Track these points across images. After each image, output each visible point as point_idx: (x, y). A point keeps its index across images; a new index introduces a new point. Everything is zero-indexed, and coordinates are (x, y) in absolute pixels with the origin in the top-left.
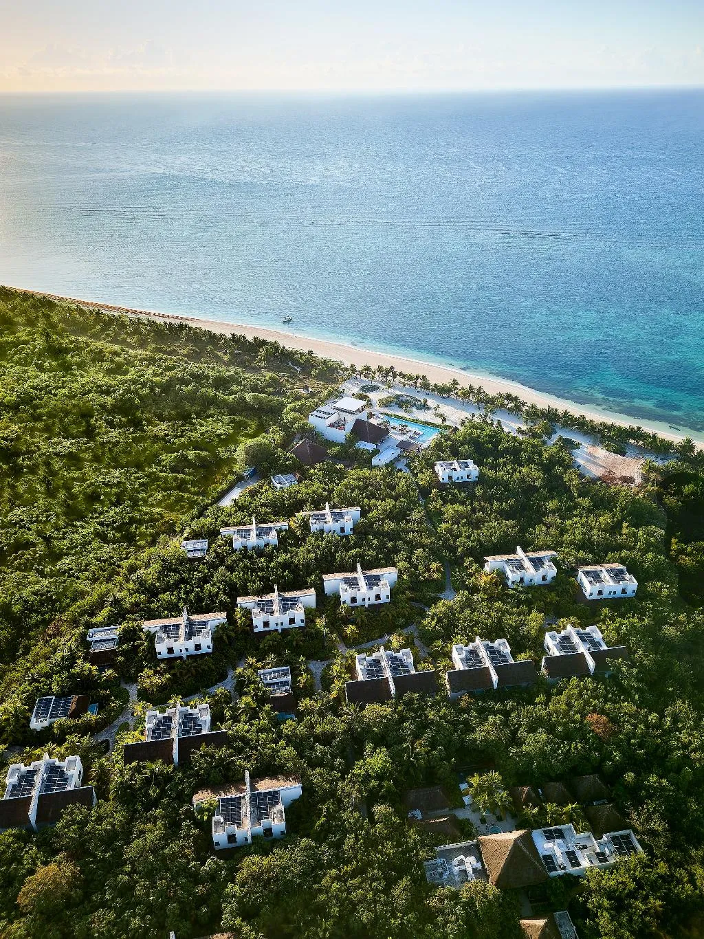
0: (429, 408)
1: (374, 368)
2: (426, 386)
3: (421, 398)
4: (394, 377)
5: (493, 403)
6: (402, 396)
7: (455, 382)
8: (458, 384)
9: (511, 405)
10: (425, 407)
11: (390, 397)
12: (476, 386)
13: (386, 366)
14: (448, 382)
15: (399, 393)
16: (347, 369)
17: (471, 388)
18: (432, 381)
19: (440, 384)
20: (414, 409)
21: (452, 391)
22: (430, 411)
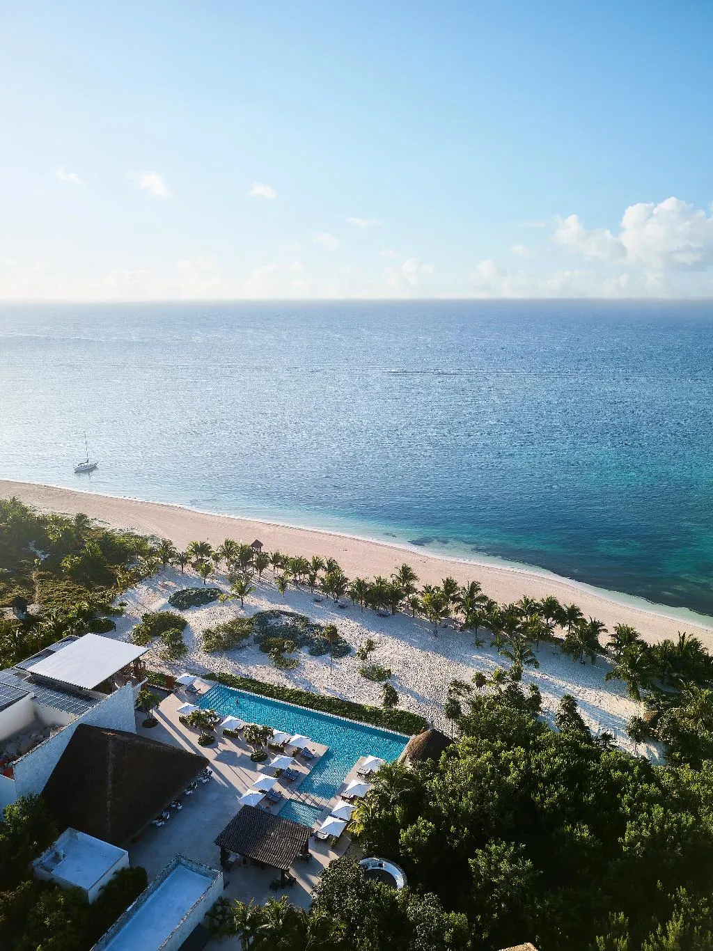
0: (345, 650)
1: (216, 546)
2: (336, 584)
3: (324, 619)
4: (261, 565)
5: (511, 627)
6: (278, 614)
7: (407, 574)
8: (413, 577)
9: (561, 632)
10: (333, 646)
11: (240, 621)
12: (463, 583)
13: (244, 540)
14: (389, 575)
15: (265, 606)
16: (152, 552)
17: (450, 585)
18: (352, 573)
19: (371, 579)
20: (303, 655)
21: (402, 597)
22: (347, 662)
